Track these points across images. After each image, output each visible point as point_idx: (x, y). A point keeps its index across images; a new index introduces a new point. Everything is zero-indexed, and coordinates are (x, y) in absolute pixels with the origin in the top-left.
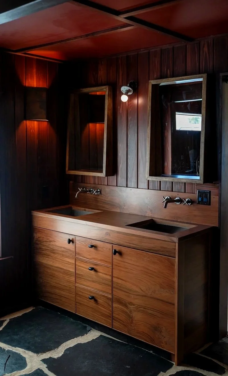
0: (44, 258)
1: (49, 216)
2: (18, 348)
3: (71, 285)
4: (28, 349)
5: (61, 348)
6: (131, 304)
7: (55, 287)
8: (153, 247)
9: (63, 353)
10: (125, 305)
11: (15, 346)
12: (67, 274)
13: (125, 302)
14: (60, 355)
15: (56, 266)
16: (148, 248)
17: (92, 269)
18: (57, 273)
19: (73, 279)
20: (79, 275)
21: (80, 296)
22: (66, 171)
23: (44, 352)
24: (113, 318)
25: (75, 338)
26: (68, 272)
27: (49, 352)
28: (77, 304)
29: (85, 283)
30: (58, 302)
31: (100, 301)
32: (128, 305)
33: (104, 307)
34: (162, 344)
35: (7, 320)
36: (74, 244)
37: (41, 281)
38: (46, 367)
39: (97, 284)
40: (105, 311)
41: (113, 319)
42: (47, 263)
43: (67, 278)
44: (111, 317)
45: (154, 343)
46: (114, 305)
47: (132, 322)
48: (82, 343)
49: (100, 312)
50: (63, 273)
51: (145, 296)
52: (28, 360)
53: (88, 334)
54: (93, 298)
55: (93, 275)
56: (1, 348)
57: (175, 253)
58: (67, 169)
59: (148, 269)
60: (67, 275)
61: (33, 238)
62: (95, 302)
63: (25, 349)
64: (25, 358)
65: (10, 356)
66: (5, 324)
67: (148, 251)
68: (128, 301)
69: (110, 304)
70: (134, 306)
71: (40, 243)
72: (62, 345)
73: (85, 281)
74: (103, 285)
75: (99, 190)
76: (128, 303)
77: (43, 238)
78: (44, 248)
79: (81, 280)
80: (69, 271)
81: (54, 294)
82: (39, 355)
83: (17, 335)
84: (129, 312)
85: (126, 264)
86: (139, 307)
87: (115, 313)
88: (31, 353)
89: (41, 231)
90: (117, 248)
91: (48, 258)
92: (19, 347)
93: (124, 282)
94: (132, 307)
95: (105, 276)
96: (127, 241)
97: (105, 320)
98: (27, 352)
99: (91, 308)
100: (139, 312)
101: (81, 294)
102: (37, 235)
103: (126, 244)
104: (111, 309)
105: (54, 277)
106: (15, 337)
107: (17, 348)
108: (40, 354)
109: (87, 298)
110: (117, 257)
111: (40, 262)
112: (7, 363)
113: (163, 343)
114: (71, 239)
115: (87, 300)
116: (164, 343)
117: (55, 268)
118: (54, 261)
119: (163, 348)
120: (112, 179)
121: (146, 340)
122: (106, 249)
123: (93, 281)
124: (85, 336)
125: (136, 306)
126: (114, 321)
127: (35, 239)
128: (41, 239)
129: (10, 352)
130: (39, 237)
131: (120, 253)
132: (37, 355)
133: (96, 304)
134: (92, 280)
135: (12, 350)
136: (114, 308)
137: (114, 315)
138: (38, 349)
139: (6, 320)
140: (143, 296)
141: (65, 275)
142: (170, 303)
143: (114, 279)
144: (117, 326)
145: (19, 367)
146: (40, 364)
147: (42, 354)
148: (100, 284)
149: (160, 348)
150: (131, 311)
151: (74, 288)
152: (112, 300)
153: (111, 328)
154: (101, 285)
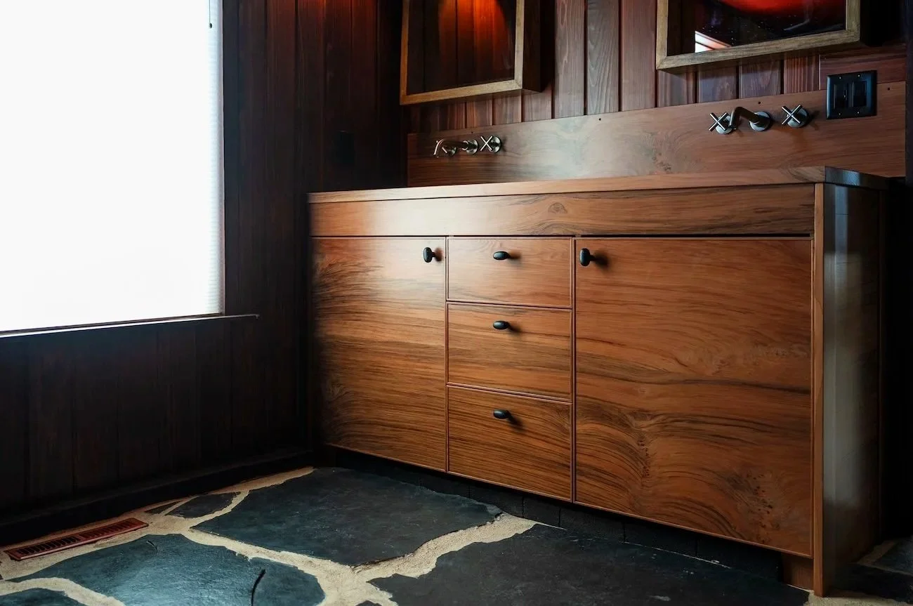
0: (345, 324)
1: (361, 196)
2: (288, 553)
3: (434, 390)
4: (321, 553)
5: (424, 554)
6: (642, 414)
7: (380, 402)
8: (726, 217)
9: (433, 565)
10: (623, 424)
11: (278, 548)
12: (420, 359)
13: (619, 412)
14: (426, 570)
15: (386, 339)
16: (704, 223)
17: (505, 326)
18: (386, 361)
19: (439, 369)
20: (461, 352)
21: (464, 417)
22: (401, 96)
23: (375, 563)
24: (576, 470)
25: (461, 531)
26: (420, 352)
27: (387, 563)
28: (452, 442)
29: (478, 375)
30: (390, 447)
31: (528, 421)
32: (630, 418)
33: (545, 438)
34: (762, 531)
35: (241, 494)
36: (443, 262)
37: (337, 391)
38: (391, 599)
39: (518, 371)
40: (548, 451)
41: (576, 472)
42: (356, 336)
43: (419, 368)
44: (569, 467)
45: (729, 532)
46: (581, 428)
47: (645, 475)
48: (487, 541)
49: (533, 456)
50: (407, 356)
51: (696, 382)
52: (324, 583)
53: (496, 522)
54: (506, 415)
55: (507, 346)
56: (234, 553)
57: (811, 220)
58: (403, 91)
59: (704, 292)
60: (419, 361)
61: (313, 272)
62: (512, 427)
63: (311, 555)
64: (314, 578)
65: (263, 573)
66: (236, 501)
67: (707, 232)
68: (631, 407)
69: (566, 426)
70: (652, 422)
71: (335, 281)
72: (425, 545)
73: (478, 368)
74: (542, 371)
75: (498, 141)
76: (634, 414)
77: (344, 263)
78: (344, 293)
79: (467, 367)
80: (428, 347)
81: (377, 424)
82: (359, 569)
83: (280, 523)
84: (634, 443)
85: (624, 290)
86: (671, 419)
87: (585, 451)
88: (330, 565)
89: (336, 244)
90: (594, 246)
91: (360, 320)
92: (291, 551)
93: (615, 349)
94: (645, 425)
95: (548, 341)
96: (629, 217)
97: (547, 479)
98: (316, 561)
99: (501, 447)
100: (670, 436)
101: (467, 410)
102: (323, 261)
103: (622, 227)
104: (569, 440)
105: (376, 372)
106: (275, 528)
107: (283, 552)
108: (362, 566)
109: (484, 418)
110: (592, 273)
111: (333, 337)
112: (259, 589)
113: (764, 527)
114: (433, 251)
115: (485, 426)
116: (769, 525)
117: (382, 347)
118: (379, 325)
119: (763, 542)
120: (538, 103)
121: (700, 526)
122: (552, 257)
123: (508, 365)
124: (488, 527)
125: (661, 417)
126: (578, 477)
127: (318, 273)
128: (335, 269)
129: (261, 563)
130: (330, 265)
131: (602, 261)
132: (353, 570)
133: (518, 434)
134: (504, 360)
135: (267, 558)
136: (578, 437)
137: (580, 458)
138: (352, 556)
139: (239, 493)
140: (686, 382)
141: (412, 360)
142: (792, 390)
143: (581, 346)
144: (593, 494)
145: (298, 599)
146: (367, 592)
147: (368, 568)
148: (530, 370)
149: (754, 543)
150: (643, 437)
151: (443, 395)
152: (572, 413)
153: (569, 500)
154: (537, 371)
